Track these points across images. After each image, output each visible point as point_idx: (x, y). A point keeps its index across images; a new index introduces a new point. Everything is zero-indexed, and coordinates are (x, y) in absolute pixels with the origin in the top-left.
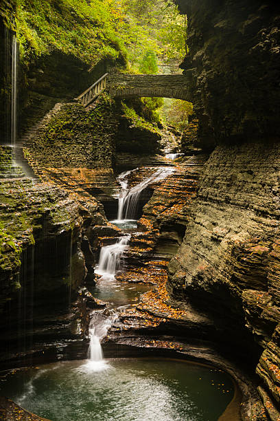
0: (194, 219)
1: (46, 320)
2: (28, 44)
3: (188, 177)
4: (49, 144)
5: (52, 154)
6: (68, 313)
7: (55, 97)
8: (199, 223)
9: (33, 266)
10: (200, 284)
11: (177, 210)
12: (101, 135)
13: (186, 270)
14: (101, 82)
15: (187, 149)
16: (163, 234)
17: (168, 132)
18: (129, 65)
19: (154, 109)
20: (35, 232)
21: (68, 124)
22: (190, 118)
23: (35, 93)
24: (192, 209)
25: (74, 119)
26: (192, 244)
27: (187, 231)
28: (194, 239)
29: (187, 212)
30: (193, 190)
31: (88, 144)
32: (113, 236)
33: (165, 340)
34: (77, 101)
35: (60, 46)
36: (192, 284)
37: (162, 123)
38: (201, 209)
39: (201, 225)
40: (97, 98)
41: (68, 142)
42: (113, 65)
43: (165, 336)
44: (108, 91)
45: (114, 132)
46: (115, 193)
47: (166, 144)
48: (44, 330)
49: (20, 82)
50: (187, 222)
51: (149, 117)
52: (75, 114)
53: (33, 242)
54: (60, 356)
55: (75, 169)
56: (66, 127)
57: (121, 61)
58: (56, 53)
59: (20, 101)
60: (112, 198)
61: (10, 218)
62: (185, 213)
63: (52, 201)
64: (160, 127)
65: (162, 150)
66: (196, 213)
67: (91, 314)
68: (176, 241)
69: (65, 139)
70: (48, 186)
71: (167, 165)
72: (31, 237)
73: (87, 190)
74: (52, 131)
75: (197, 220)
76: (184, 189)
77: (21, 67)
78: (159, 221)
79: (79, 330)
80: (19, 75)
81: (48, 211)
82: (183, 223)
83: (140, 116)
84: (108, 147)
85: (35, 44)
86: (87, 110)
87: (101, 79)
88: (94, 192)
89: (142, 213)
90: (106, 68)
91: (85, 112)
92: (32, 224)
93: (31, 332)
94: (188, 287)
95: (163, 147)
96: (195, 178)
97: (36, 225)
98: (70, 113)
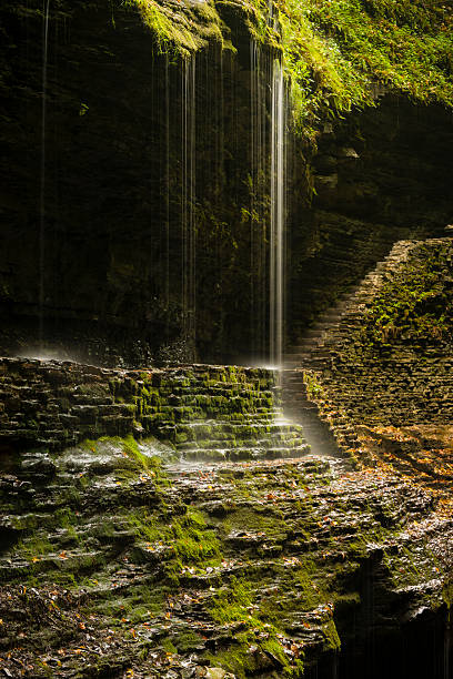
2: (314, 81)
4: (376, 359)
5: (385, 387)
7: (392, 223)
20: (342, 615)
21: (429, 299)
23: (335, 217)
35: (403, 81)
41: (431, 350)
49: (295, 185)
53: (335, 642)
56: (424, 307)
58: (394, 102)
59: (294, 240)
61: (267, 573)
63: (388, 523)
69: (422, 342)
70: (376, 479)
72: (330, 628)
74: (385, 322)
77: (296, 145)
80: (292, 169)
81: (378, 554)
85: (334, 79)
92: (330, 590)
97: (342, 593)
98: (436, 268)
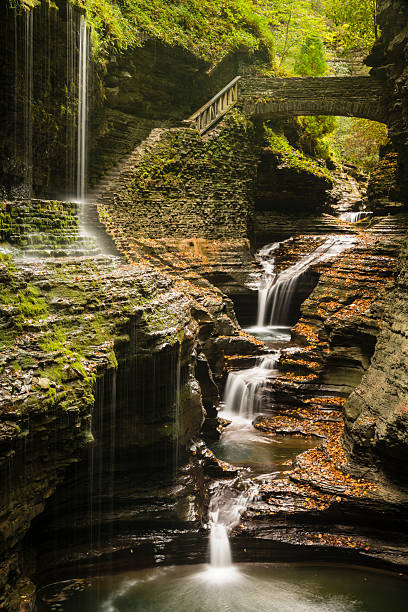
0: (391, 325)
1: (135, 496)
2: (105, 30)
3: (380, 253)
4: (140, 199)
5: (146, 215)
6: (173, 484)
7: (151, 117)
8: (399, 332)
9: (114, 405)
10: (400, 437)
11: (360, 310)
12: (228, 182)
13: (376, 413)
14: (228, 91)
15: (378, 204)
16: (337, 350)
17: (343, 175)
18: (277, 61)
19: (320, 136)
20: (119, 347)
21: (172, 163)
22: (383, 151)
23: (117, 113)
24: (387, 307)
25: (183, 156)
26: (387, 368)
27: (378, 346)
28: (391, 360)
29: (377, 313)
30: (388, 274)
31: (206, 198)
32: (249, 354)
33: (340, 532)
34: (187, 125)
35: (158, 32)
36: (387, 437)
37: (333, 159)
38: (401, 308)
39: (403, 335)
40: (221, 118)
41: (172, 194)
42: (249, 61)
43: (340, 527)
44: (240, 106)
45: (251, 176)
46: (252, 280)
47: (340, 196)
48: (132, 513)
49: (93, 92)
50: (378, 329)
51: (311, 149)
52: (185, 147)
53: (114, 364)
54: (159, 558)
55: (185, 241)
56: (169, 169)
57: (264, 55)
58: (153, 45)
59: (93, 126)
60: (248, 289)
61: (76, 323)
62: (375, 315)
63: (145, 295)
64: (331, 166)
65: (335, 207)
66: (394, 315)
67: (212, 488)
68: (358, 363)
69: (167, 189)
70: (140, 269)
71: (342, 232)
72: (112, 355)
73: (205, 275)
74: (146, 177)
75: (396, 327)
76: (373, 273)
77: (94, 68)
78: (328, 329)
79: (192, 514)
80: (90, 83)
81: (140, 313)
82: (371, 332)
83: (296, 148)
84: (241, 202)
85: (117, 29)
86: (206, 139)
87: (228, 86)
88: (218, 279)
89: (300, 314)
90: (237, 67)
91: (201, 144)
92: (112, 333)
93: (111, 517)
94: (380, 443)
95: (335, 202)
96: (391, 254)
97: (119, 335)
98: (176, 145)
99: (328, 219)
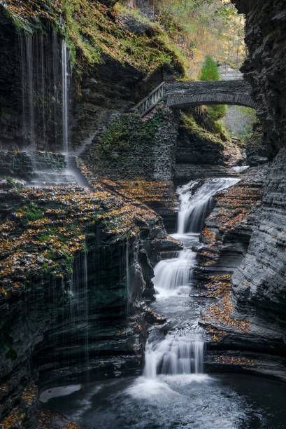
0: (259, 226)
1: (102, 335)
2: (79, 52)
3: (253, 186)
4: (104, 157)
5: (108, 166)
6: (126, 327)
7: (110, 108)
8: (263, 231)
10: (265, 294)
11: (242, 221)
12: (159, 146)
13: (250, 280)
14: (157, 91)
15: (253, 160)
16: (227, 246)
17: (231, 144)
18: (187, 73)
19: (216, 119)
20: (89, 241)
21: (123, 135)
23: (89, 104)
24: (257, 217)
25: (131, 130)
26: (256, 253)
27: (251, 240)
28: (258, 249)
29: (251, 221)
30: (257, 199)
31: (145, 156)
32: (172, 250)
33: (231, 355)
34: (133, 112)
35: (113, 55)
36: (257, 294)
37: (225, 135)
38: (265, 216)
39: (266, 232)
40: (154, 108)
41: (124, 154)
42: (170, 73)
43: (229, 352)
44: (165, 100)
45: (173, 142)
46: (175, 206)
47: (229, 157)
48: (100, 345)
49: (72, 94)
50: (251, 231)
51: (214, 129)
52: (132, 124)
54: (118, 373)
55: (132, 182)
56: (121, 138)
57: (179, 69)
58: (109, 62)
59: (73, 112)
60: (172, 211)
61: (61, 225)
62: (249, 223)
64: (224, 139)
65: (226, 163)
66: (260, 221)
67: (150, 329)
68: (241, 253)
69: (121, 151)
70: (104, 195)
71: (231, 176)
72: (84, 245)
73: (145, 203)
74: (107, 143)
75: (262, 228)
76: (249, 198)
77: (73, 78)
78: (221, 232)
79: (136, 345)
80: (70, 87)
81: (102, 219)
82: (247, 233)
83: (201, 126)
84: (167, 158)
85: (86, 53)
86: (144, 120)
87: (157, 88)
88: (154, 205)
89: (205, 225)
90: (162, 76)
91: (141, 123)
92: (84, 231)
94: (254, 298)
95: (227, 160)
96: (260, 186)
97: (88, 233)
98: (127, 124)
99: (222, 169)
